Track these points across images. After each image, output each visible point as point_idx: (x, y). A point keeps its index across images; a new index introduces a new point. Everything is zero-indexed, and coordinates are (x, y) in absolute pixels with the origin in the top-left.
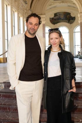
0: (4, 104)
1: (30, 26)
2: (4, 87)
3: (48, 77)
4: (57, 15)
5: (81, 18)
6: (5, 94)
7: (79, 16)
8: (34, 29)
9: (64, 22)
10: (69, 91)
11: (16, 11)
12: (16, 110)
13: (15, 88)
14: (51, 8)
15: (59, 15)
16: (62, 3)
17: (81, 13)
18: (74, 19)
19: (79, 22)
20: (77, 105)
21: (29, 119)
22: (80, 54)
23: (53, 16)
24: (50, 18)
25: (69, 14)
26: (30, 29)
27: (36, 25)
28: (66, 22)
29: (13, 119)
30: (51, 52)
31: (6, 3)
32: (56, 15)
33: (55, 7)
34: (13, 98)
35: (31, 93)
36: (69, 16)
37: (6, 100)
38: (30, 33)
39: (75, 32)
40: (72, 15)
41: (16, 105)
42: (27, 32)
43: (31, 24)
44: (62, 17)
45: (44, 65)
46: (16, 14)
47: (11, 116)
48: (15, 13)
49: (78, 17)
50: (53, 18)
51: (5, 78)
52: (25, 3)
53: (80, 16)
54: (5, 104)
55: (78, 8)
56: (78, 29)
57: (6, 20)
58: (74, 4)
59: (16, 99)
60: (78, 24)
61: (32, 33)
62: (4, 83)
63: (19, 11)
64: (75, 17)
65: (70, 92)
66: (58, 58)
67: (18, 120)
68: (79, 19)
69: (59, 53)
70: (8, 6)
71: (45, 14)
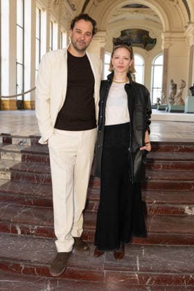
0: (29, 171)
1: (77, 36)
2: (30, 144)
3: (106, 125)
4: (126, 34)
5: (165, 41)
6: (31, 155)
7: (163, 37)
8: (83, 41)
9: (138, 46)
10: (141, 149)
11: (55, 22)
12: (49, 181)
13: (47, 141)
14: (116, 21)
15: (130, 33)
16: (135, 13)
17: (166, 32)
18: (154, 42)
19: (163, 48)
20: (150, 178)
21: (69, 194)
22: (160, 102)
23: (118, 35)
24: (114, 38)
25: (146, 33)
26: (77, 41)
27: (87, 34)
28: (141, 47)
29: (44, 195)
30: (113, 83)
31: (39, 6)
32: (123, 33)
33: (123, 19)
34: (45, 162)
35: (75, 150)
36: (145, 36)
37: (34, 164)
38: (76, 48)
39: (154, 66)
40: (152, 36)
41: (49, 172)
42: (72, 47)
43: (79, 32)
44: (134, 37)
45: (100, 105)
46: (56, 27)
47: (41, 190)
48: (54, 24)
49: (162, 40)
50: (118, 39)
51: (33, 130)
52: (72, 8)
53: (165, 38)
54: (32, 170)
55: (161, 24)
56: (160, 60)
57: (37, 36)
58: (156, 16)
59: (49, 165)
60: (161, 52)
61: (80, 48)
62: (31, 137)
63: (61, 21)
64: (156, 39)
65: (142, 151)
66: (124, 93)
67: (52, 196)
68: (163, 42)
69: (126, 85)
70: (42, 12)
71: (105, 31)
